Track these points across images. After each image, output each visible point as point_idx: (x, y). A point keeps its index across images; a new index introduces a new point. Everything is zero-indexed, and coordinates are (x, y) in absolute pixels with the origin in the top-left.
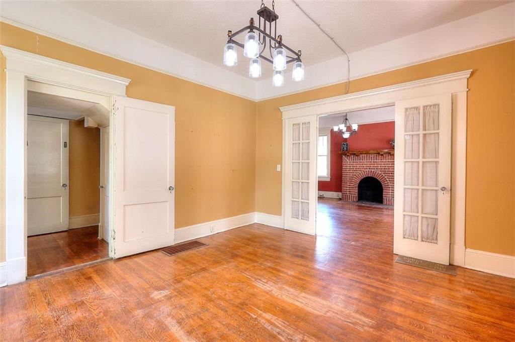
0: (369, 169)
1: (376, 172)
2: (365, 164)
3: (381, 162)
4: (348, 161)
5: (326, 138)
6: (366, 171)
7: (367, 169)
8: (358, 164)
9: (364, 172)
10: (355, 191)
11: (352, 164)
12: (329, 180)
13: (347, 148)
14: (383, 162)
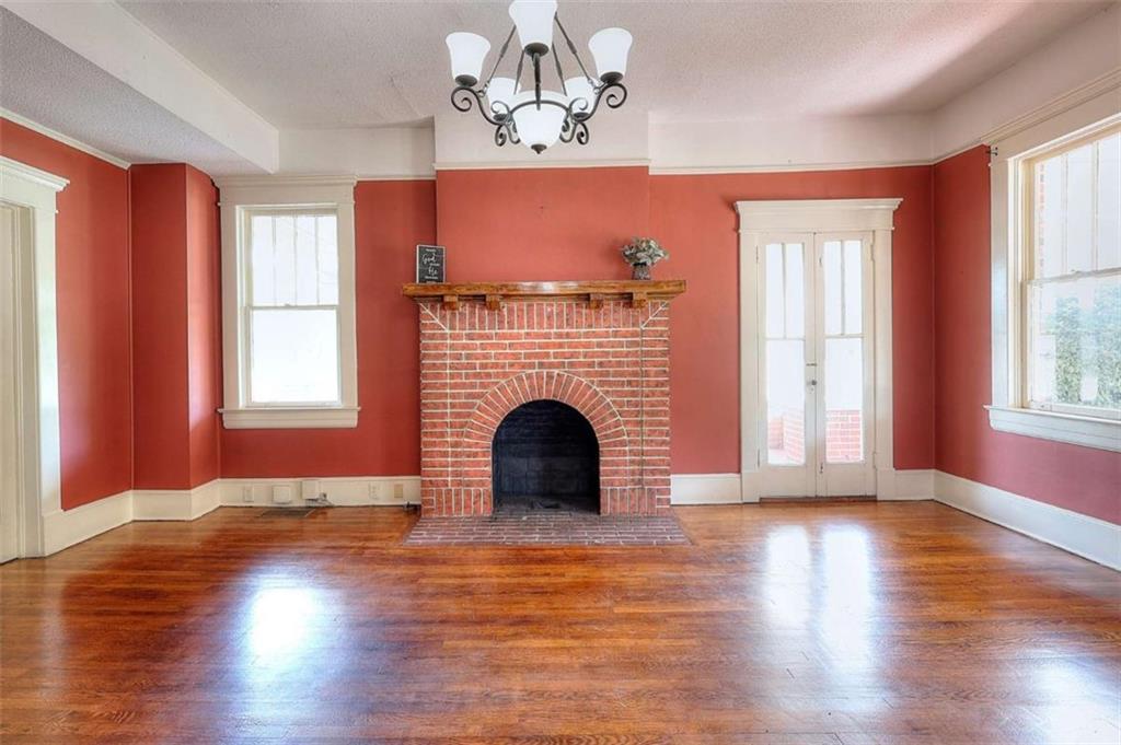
0: (541, 365)
1: (569, 380)
2: (522, 346)
3: (587, 335)
4: (448, 331)
5: (329, 224)
6: (529, 377)
7: (532, 366)
8: (492, 345)
9: (520, 379)
10: (481, 470)
11: (464, 347)
12: (351, 421)
13: (439, 270)
14: (596, 335)
